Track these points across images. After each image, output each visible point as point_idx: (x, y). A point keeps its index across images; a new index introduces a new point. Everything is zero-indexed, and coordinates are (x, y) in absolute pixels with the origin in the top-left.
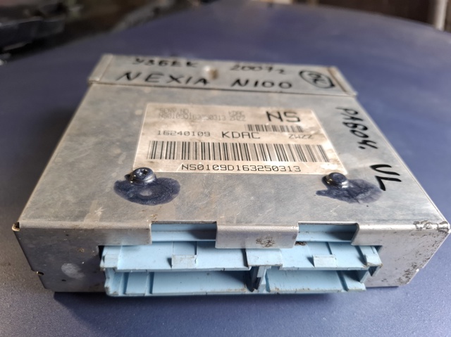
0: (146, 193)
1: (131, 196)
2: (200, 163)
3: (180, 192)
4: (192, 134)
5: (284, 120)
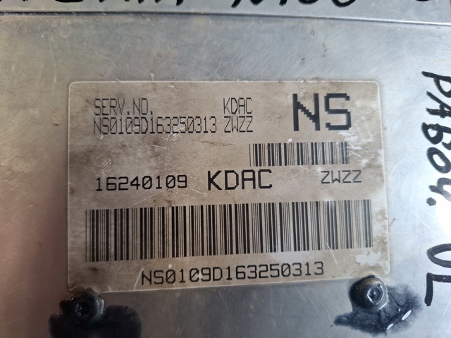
4: (155, 182)
5: (322, 125)
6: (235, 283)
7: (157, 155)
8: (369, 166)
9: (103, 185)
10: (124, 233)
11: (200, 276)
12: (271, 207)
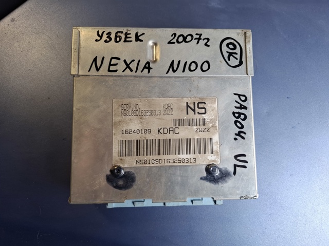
0: (121, 183)
2: (145, 159)
3: (136, 181)
5: (196, 113)
6: (166, 164)
7: (141, 123)
8: (212, 126)
9: (124, 132)
10: (131, 148)
11: (155, 162)
12: (179, 140)
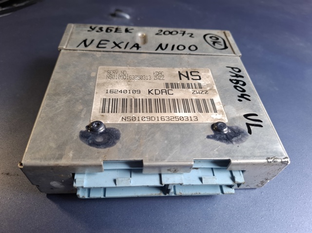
0: (99, 140)
1: (90, 142)
2: (134, 116)
3: (121, 138)
4: (128, 92)
5: (190, 79)
6: (160, 122)
7: (129, 85)
8: (210, 89)
10: (116, 105)
11: (146, 119)
12: (174, 100)
